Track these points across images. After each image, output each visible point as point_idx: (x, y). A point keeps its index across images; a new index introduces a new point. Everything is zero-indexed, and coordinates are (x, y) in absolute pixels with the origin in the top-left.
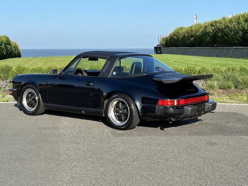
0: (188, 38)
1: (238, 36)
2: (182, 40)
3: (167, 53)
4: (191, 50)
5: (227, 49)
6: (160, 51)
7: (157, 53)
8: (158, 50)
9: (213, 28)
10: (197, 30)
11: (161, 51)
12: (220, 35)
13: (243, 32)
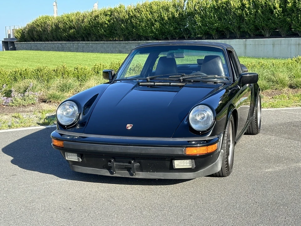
0: (64, 30)
1: (154, 28)
2: (52, 32)
3: (27, 49)
4: (73, 46)
5: (136, 44)
6: (12, 47)
7: (7, 49)
8: (9, 45)
9: (108, 18)
10: (79, 20)
11: (14, 46)
12: (122, 27)
13: (161, 23)
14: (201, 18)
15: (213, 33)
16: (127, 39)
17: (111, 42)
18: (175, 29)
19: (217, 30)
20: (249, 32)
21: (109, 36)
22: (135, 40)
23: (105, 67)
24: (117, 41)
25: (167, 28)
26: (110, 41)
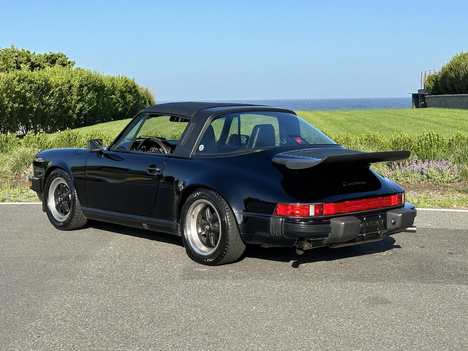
2: (465, 79)
3: (436, 106)
6: (423, 103)
7: (417, 107)
8: (419, 100)
11: (425, 102)
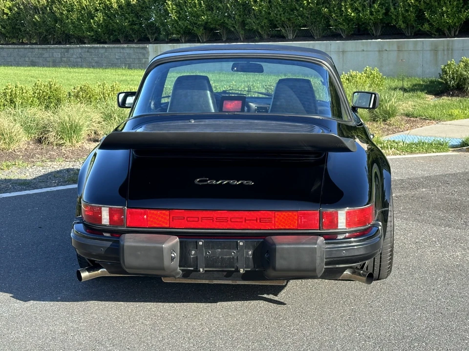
1: (94, 23)
5: (63, 50)
12: (36, 19)
13: (106, 14)
14: (176, 5)
15: (200, 32)
16: (45, 41)
17: (16, 46)
18: (131, 24)
19: (206, 27)
20: (260, 31)
21: (11, 35)
22: (60, 43)
23: (24, 91)
24: (27, 44)
25: (117, 23)
26: (13, 44)
